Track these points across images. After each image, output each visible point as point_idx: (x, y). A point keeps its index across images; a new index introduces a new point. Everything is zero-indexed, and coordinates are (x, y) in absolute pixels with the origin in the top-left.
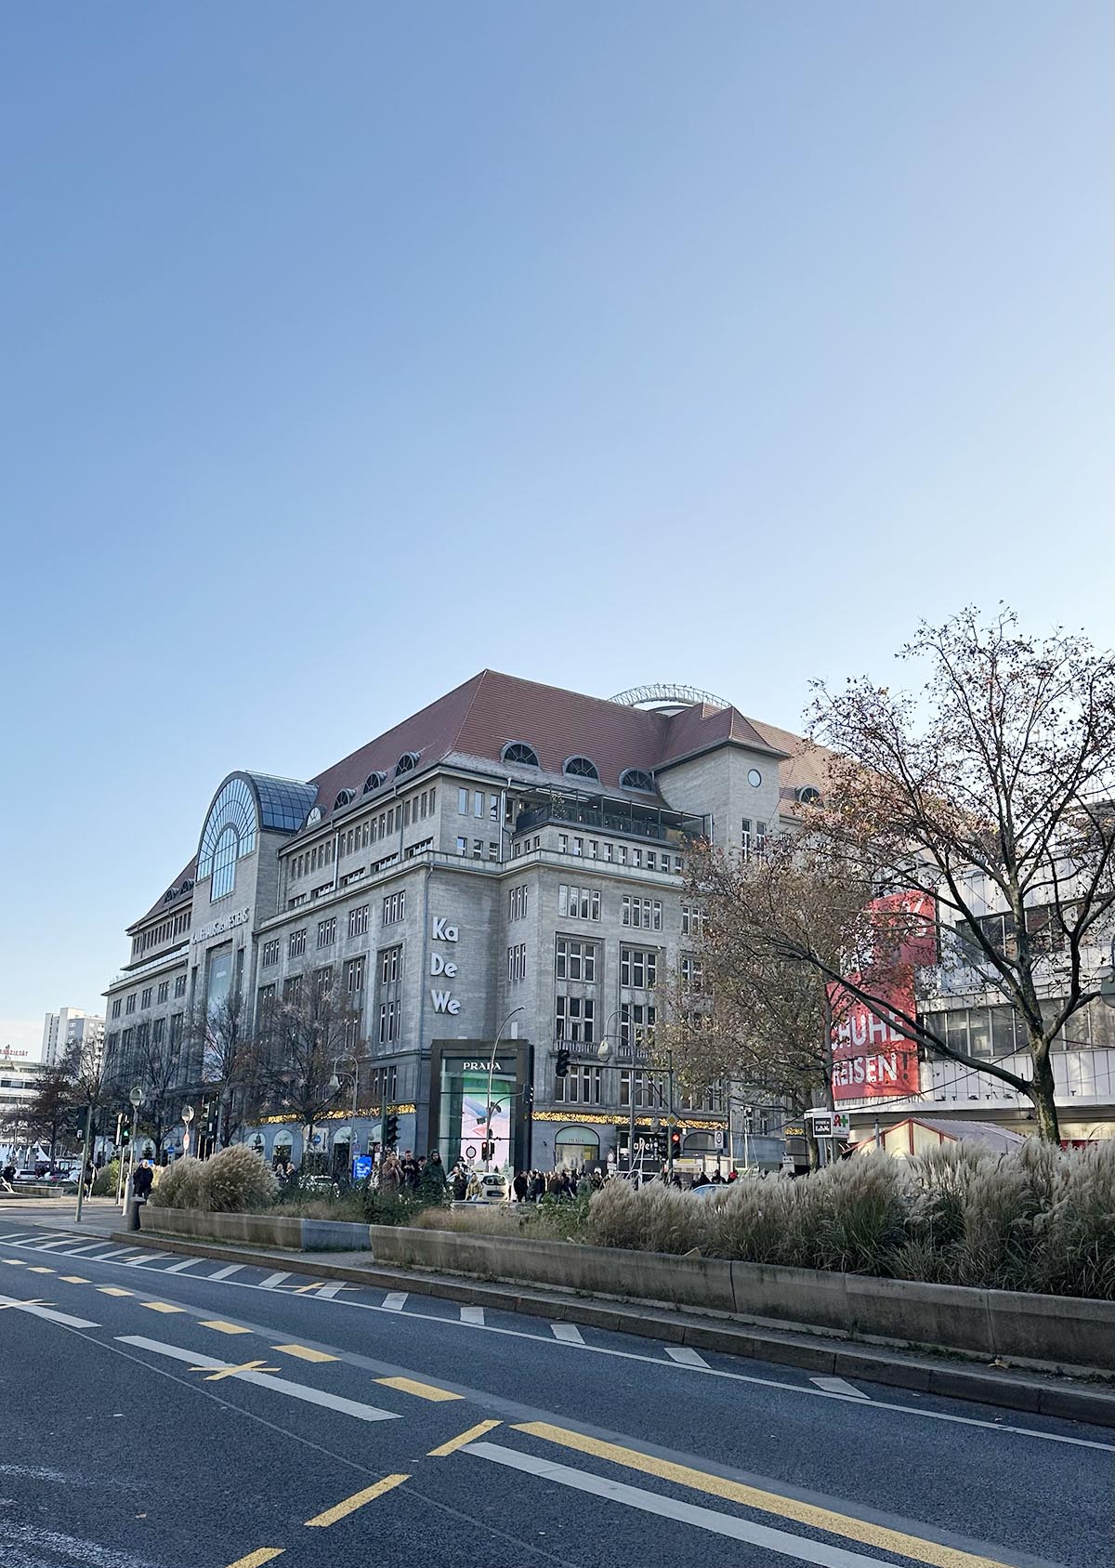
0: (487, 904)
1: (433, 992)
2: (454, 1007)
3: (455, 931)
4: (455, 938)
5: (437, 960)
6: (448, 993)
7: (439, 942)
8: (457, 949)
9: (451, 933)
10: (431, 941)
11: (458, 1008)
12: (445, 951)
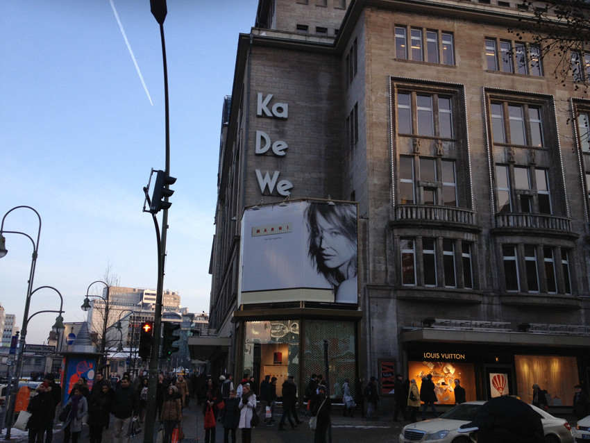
0: (325, 80)
1: (258, 173)
2: (285, 188)
3: (285, 106)
4: (284, 114)
5: (262, 138)
6: (276, 174)
7: (265, 120)
8: (289, 127)
9: (280, 110)
10: (256, 119)
11: (290, 190)
12: (273, 129)
